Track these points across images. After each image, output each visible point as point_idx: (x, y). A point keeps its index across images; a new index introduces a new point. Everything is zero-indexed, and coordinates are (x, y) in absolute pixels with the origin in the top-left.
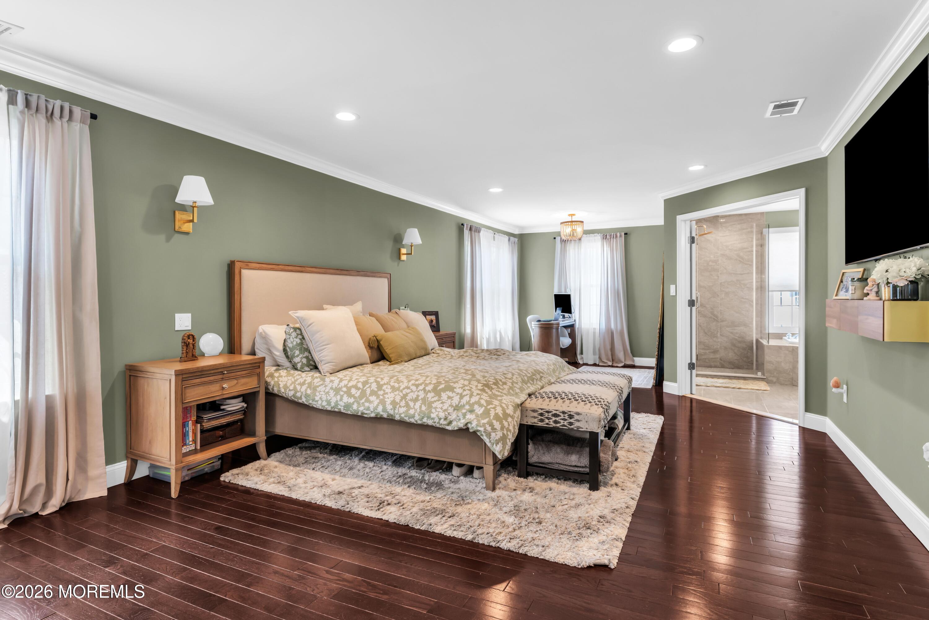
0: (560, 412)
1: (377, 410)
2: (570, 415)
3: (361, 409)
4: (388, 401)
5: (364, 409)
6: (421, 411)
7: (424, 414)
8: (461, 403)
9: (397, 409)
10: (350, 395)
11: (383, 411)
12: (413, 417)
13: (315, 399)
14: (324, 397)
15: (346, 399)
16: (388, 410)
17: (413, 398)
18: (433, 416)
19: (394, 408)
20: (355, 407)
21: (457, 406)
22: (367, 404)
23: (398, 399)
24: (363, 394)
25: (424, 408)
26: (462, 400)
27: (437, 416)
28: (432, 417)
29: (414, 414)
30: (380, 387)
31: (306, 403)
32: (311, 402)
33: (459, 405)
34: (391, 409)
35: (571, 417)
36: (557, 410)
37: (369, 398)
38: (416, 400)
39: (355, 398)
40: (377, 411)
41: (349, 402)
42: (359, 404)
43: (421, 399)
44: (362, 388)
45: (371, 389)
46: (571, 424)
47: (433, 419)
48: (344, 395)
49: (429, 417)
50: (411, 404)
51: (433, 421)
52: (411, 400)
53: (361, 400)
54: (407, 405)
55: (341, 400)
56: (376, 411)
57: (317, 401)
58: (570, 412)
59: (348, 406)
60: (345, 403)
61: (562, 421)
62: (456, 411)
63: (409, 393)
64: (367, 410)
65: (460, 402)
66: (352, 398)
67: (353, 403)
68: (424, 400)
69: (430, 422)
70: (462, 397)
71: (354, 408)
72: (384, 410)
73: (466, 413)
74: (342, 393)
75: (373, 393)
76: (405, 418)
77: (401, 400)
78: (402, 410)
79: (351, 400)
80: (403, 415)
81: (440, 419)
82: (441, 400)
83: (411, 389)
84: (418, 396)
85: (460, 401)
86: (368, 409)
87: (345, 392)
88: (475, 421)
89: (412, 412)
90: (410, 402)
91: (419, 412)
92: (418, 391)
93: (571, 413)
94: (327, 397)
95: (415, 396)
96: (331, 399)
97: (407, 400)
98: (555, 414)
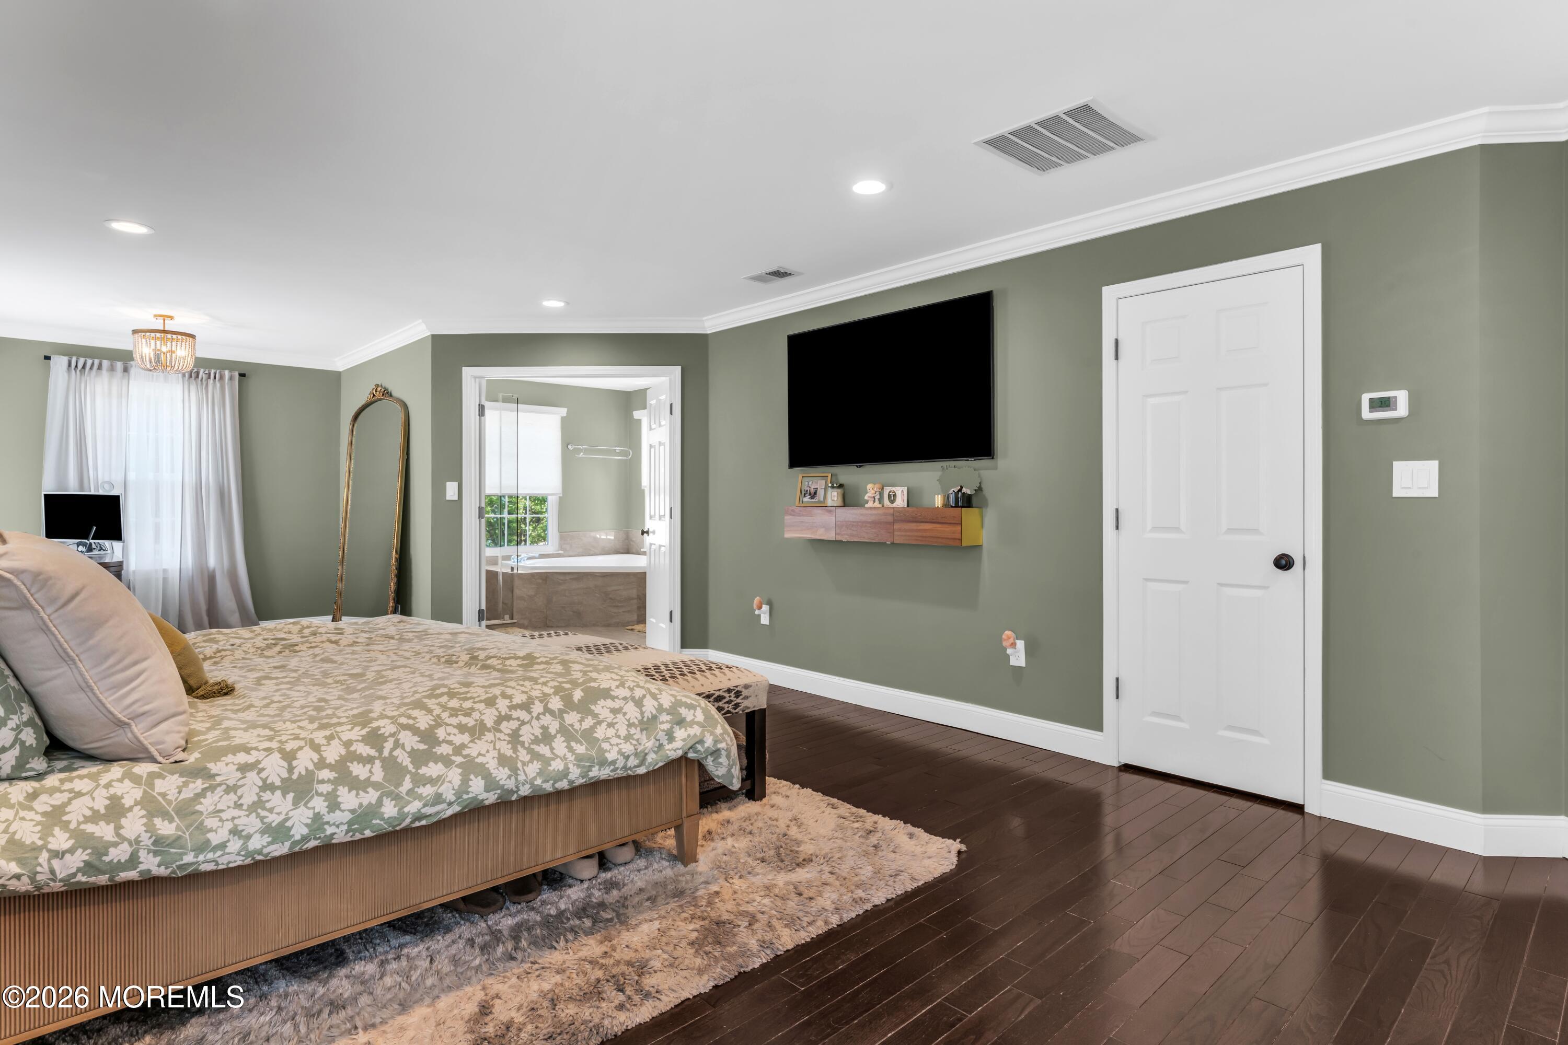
0: (725, 691)
1: (468, 793)
2: (737, 691)
3: (414, 807)
4: (491, 763)
5: (425, 805)
6: (579, 758)
7: (591, 759)
8: (646, 715)
9: (521, 772)
10: (357, 785)
11: (487, 790)
12: (565, 774)
13: (208, 841)
14: (251, 824)
15: (349, 800)
16: (502, 782)
17: (536, 737)
18: (611, 756)
19: (514, 771)
20: (389, 809)
21: (641, 722)
22: (427, 791)
23: (507, 750)
24: (393, 768)
25: (581, 749)
26: (644, 709)
27: (620, 752)
28: (610, 760)
29: (567, 768)
30: (428, 737)
31: (163, 871)
32: (189, 858)
33: (645, 719)
34: (509, 777)
35: (738, 694)
36: (719, 690)
37: (421, 771)
38: (546, 738)
39: (376, 786)
40: (471, 795)
41: (365, 803)
42: (397, 797)
43: (558, 732)
44: (377, 754)
45: (408, 749)
46: (737, 705)
47: (614, 762)
48: (335, 790)
49: (603, 763)
50: (544, 750)
51: (612, 767)
52: (536, 741)
53: (399, 784)
54: (536, 756)
55: (334, 805)
56: (465, 796)
57: (223, 846)
58: (737, 687)
59: (362, 816)
60: (352, 811)
61: (726, 706)
62: (644, 732)
63: (518, 729)
64: (433, 805)
65: (642, 713)
66: (370, 790)
67: (380, 802)
68: (565, 731)
69: (604, 773)
70: (639, 703)
71: (386, 816)
72: (490, 784)
73: (672, 728)
74: (325, 788)
75: (419, 758)
76: (544, 786)
77: (515, 750)
78: (533, 769)
79: (371, 796)
80: (538, 782)
81: (627, 758)
82: (603, 721)
83: (518, 719)
84: (545, 728)
85: (641, 710)
86: (438, 799)
87: (335, 782)
88: (707, 734)
89: (557, 765)
90: (536, 748)
91: (575, 759)
92: (538, 718)
93: (739, 689)
94: (262, 819)
95: (538, 732)
96: (286, 820)
97: (527, 745)
98: (718, 696)
